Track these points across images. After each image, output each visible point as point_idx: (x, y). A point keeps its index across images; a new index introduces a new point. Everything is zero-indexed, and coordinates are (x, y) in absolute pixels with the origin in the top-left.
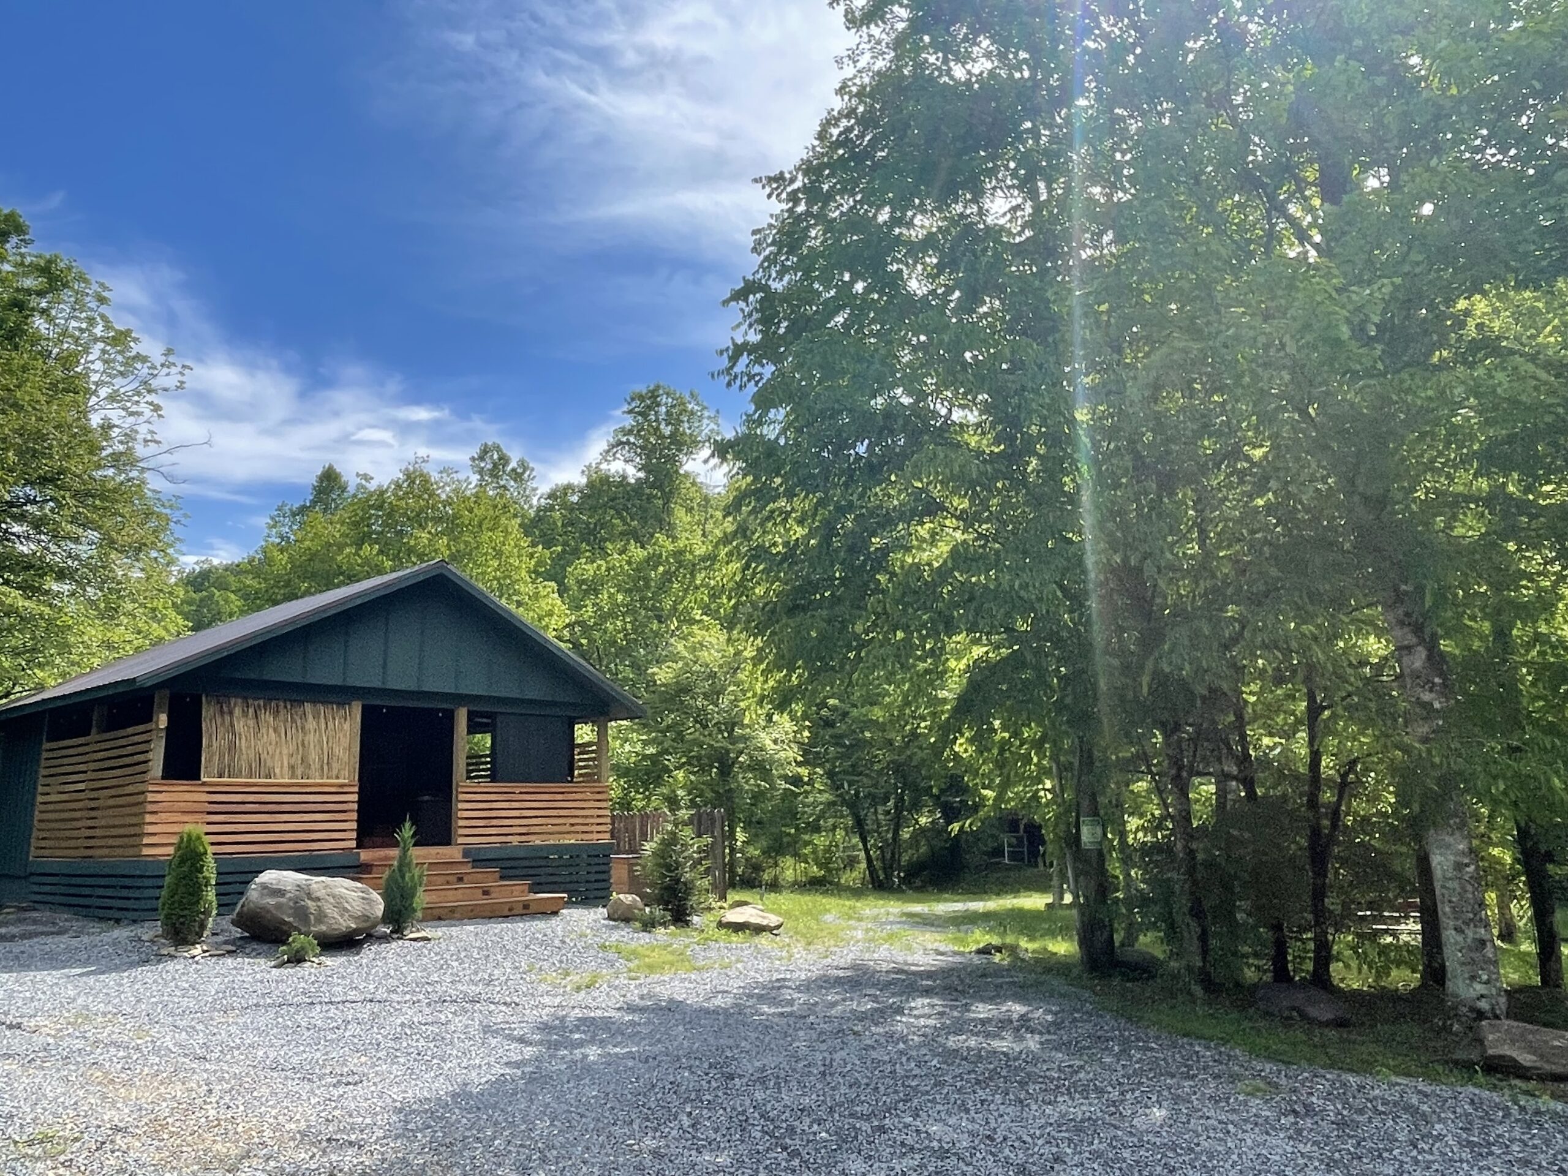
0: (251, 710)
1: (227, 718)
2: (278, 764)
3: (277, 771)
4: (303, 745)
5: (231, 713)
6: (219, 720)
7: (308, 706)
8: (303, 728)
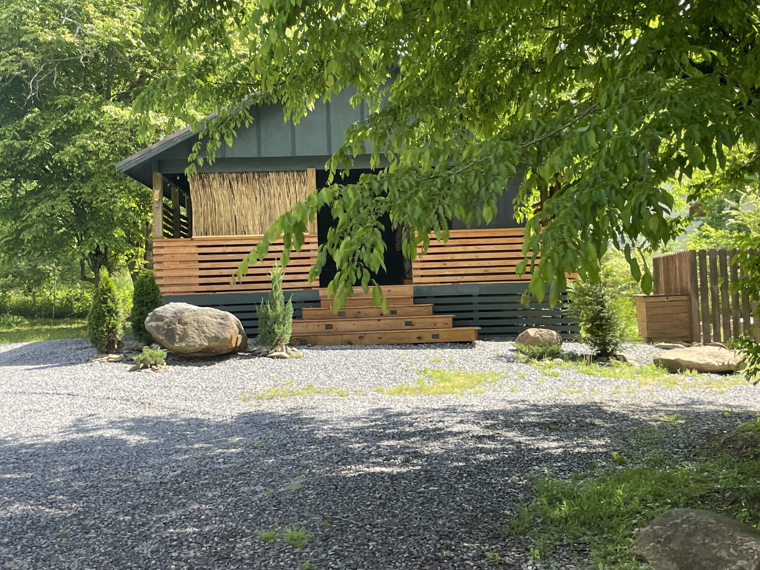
0: (226, 182)
1: (208, 190)
2: (250, 223)
3: (250, 228)
4: (270, 208)
5: (210, 186)
6: (202, 192)
7: (272, 176)
8: (269, 194)
